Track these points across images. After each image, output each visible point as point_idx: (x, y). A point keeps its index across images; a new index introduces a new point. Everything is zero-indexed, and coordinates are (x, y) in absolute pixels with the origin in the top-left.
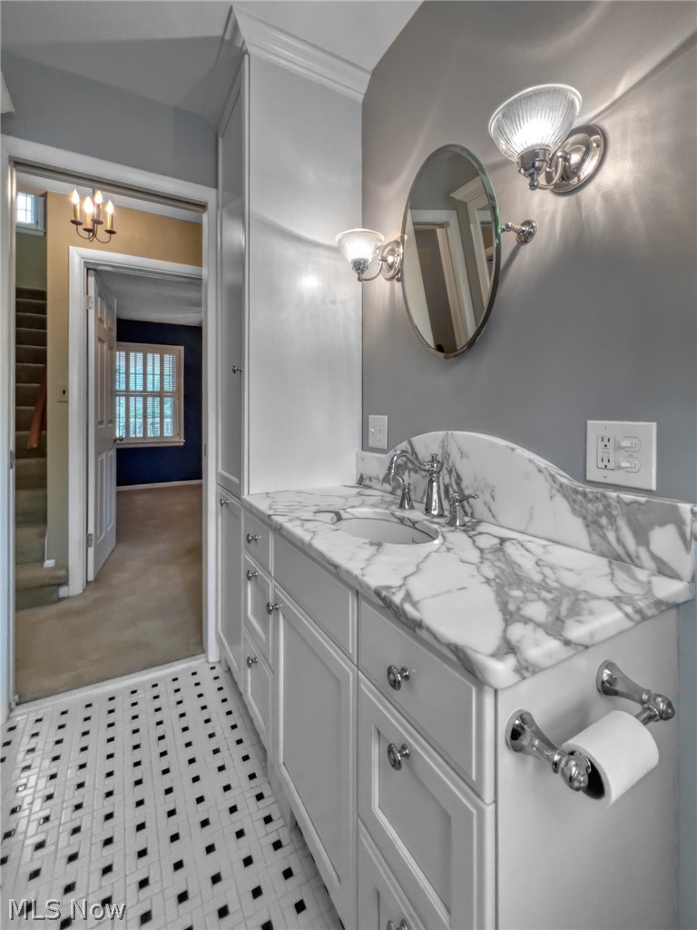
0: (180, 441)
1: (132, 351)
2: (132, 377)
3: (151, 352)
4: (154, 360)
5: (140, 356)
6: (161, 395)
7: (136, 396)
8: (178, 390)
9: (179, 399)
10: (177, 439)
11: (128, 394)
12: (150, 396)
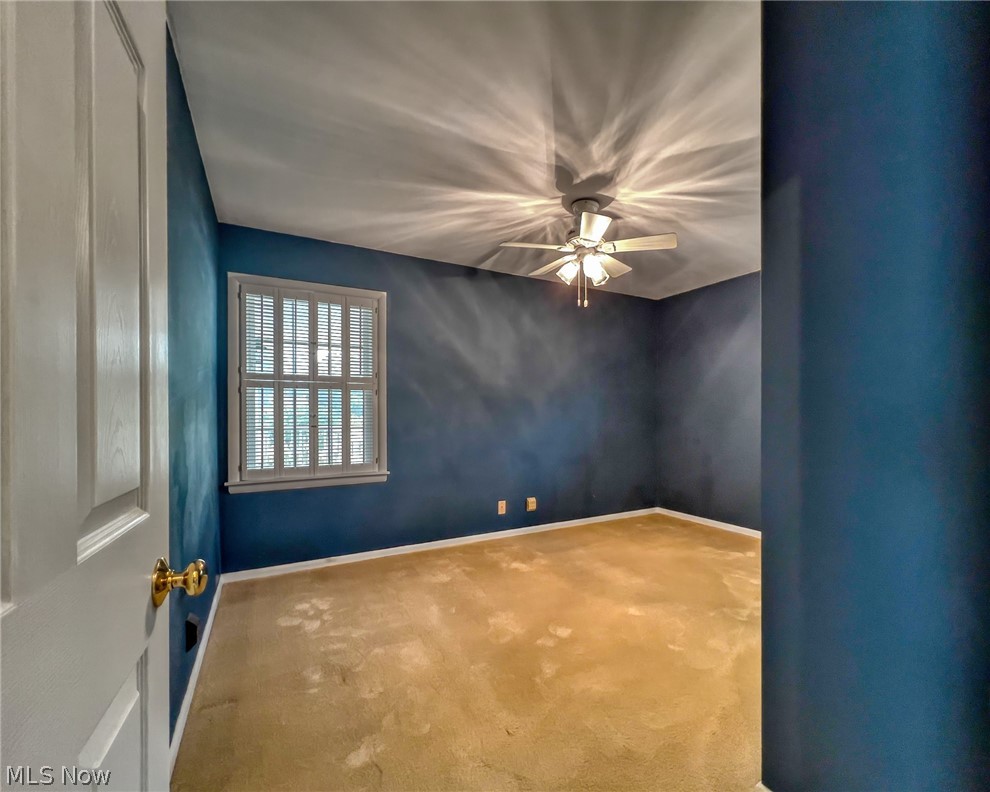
0: (381, 473)
1: (289, 297)
2: (287, 351)
3: (324, 301)
4: (330, 316)
5: (303, 307)
6: (344, 384)
7: (295, 386)
8: (377, 375)
9: (378, 392)
10: (376, 471)
11: (278, 381)
12: (324, 386)
